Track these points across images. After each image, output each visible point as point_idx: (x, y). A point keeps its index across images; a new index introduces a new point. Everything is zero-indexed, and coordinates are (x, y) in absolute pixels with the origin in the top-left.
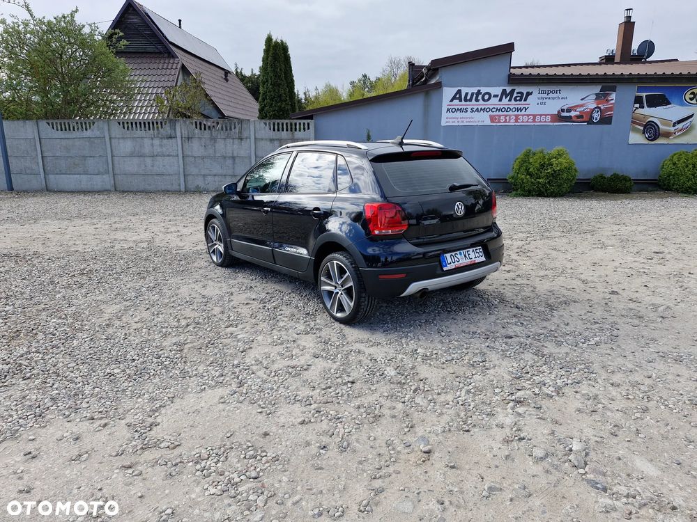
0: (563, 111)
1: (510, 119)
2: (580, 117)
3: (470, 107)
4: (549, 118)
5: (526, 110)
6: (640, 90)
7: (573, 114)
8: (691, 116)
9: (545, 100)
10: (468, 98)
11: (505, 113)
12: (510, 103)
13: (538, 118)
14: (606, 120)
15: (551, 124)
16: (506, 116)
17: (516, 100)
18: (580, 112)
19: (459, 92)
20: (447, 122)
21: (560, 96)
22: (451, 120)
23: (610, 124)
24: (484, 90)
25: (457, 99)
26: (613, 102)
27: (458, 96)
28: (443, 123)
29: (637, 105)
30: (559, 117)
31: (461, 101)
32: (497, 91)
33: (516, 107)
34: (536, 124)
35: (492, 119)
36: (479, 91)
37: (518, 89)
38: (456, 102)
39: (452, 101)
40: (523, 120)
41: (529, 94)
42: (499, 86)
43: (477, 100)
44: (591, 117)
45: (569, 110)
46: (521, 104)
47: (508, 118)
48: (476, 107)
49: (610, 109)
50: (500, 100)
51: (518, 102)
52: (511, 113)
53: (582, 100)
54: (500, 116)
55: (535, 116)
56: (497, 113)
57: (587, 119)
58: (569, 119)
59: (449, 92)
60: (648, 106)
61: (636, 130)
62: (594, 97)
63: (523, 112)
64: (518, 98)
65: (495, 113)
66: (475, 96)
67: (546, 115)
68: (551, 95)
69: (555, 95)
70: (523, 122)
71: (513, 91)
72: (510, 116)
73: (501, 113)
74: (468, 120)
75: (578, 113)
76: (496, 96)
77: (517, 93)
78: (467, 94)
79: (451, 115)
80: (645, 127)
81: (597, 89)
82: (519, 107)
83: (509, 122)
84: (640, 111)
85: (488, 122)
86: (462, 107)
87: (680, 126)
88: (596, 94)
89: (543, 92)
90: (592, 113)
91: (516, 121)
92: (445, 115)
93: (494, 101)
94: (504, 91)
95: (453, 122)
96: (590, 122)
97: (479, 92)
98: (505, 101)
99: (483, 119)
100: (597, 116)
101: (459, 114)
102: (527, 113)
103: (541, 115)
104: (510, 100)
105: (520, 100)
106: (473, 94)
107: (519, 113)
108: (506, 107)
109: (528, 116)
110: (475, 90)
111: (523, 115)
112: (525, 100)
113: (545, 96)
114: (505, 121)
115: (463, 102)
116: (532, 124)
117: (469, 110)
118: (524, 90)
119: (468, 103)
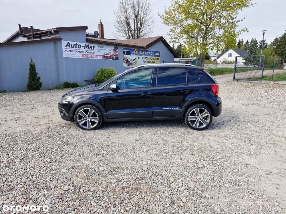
0: (105, 54)
1: (89, 56)
3: (74, 50)
6: (124, 49)
7: (108, 56)
8: (136, 58)
9: (99, 50)
10: (73, 46)
11: (87, 54)
13: (98, 56)
14: (117, 59)
15: (102, 59)
16: (88, 55)
17: (90, 49)
18: (110, 55)
19: (69, 43)
20: (65, 56)
21: (104, 49)
22: (67, 55)
24: (78, 44)
25: (68, 46)
26: (118, 52)
27: (68, 45)
28: (64, 56)
29: (124, 54)
30: (104, 57)
31: (70, 47)
32: (83, 44)
33: (91, 51)
35: (83, 55)
36: (76, 44)
37: (90, 45)
38: (68, 47)
39: (66, 47)
40: (94, 57)
41: (94, 47)
45: (107, 54)
46: (92, 51)
47: (88, 56)
48: (76, 50)
49: (117, 55)
50: (85, 48)
51: (91, 50)
52: (89, 54)
53: (110, 51)
54: (85, 55)
55: (97, 56)
56: (84, 53)
57: (111, 57)
58: (107, 57)
59: (64, 43)
60: (127, 54)
61: (125, 62)
62: (113, 50)
65: (83, 54)
66: (75, 46)
67: (100, 56)
68: (101, 48)
70: (93, 58)
71: (88, 45)
72: (89, 55)
73: (85, 54)
74: (74, 55)
75: (109, 56)
76: (83, 47)
77: (90, 46)
78: (72, 44)
79: (66, 53)
80: (127, 61)
81: (113, 48)
82: (92, 52)
83: (89, 57)
84: (125, 56)
85: (81, 57)
86: (71, 50)
87: (134, 61)
88: (114, 49)
89: (98, 47)
91: (91, 57)
92: (64, 53)
93: (83, 48)
94: (85, 45)
95: (68, 56)
96: (113, 59)
98: (86, 49)
99: (79, 55)
100: (114, 57)
101: (69, 53)
102: (95, 54)
103: (99, 56)
104: (88, 49)
105: (91, 49)
106: (74, 45)
108: (87, 51)
109: (95, 55)
110: (75, 43)
111: (93, 55)
112: (93, 49)
114: (88, 57)
115: (71, 48)
116: (97, 59)
118: (93, 45)
119: (73, 48)
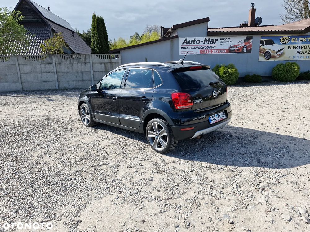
0: (231, 47)
1: (209, 52)
2: (238, 50)
3: (191, 47)
4: (225, 51)
5: (215, 47)
6: (262, 37)
7: (235, 49)
8: (283, 49)
9: (223, 43)
10: (190, 42)
11: (206, 49)
12: (208, 44)
13: (220, 51)
14: (249, 51)
15: (226, 53)
17: (211, 43)
18: (238, 48)
19: (186, 40)
21: (230, 41)
22: (183, 53)
23: (251, 53)
24: (197, 39)
25: (185, 43)
26: (251, 43)
27: (185, 42)
28: (180, 54)
29: (261, 45)
30: (229, 50)
31: (187, 44)
32: (202, 39)
33: (211, 46)
34: (220, 53)
35: (201, 52)
36: (195, 39)
37: (212, 38)
38: (185, 44)
39: (183, 44)
40: (214, 52)
41: (216, 40)
42: (203, 37)
43: (194, 43)
44: (243, 50)
45: (233, 47)
47: (208, 51)
48: (194, 47)
49: (250, 46)
50: (204, 43)
51: (212, 44)
52: (209, 49)
53: (239, 42)
54: (204, 50)
55: (219, 50)
56: (203, 49)
57: (241, 50)
58: (233, 51)
59: (181, 40)
60: (266, 45)
61: (261, 55)
62: (244, 41)
63: (214, 49)
64: (212, 42)
65: (202, 49)
66: (193, 41)
67: (224, 50)
68: (225, 41)
69: (227, 41)
70: (214, 53)
71: (209, 39)
72: (208, 50)
73: (204, 49)
74: (191, 52)
75: (237, 48)
76: (202, 41)
77: (211, 40)
78: (189, 41)
79: (183, 50)
80: (265, 54)
81: (244, 37)
83: (208, 53)
84: (263, 47)
85: (199, 53)
86: (188, 46)
87: (279, 53)
88: (245, 40)
89: (222, 39)
90: (243, 48)
91: (211, 53)
92: (180, 50)
93: (202, 43)
94: (206, 39)
96: (242, 52)
97: (195, 40)
98: (206, 43)
99: (197, 52)
100: (245, 49)
101: (186, 50)
102: (216, 48)
103: (222, 50)
104: (208, 43)
105: (213, 43)
106: (192, 41)
107: (212, 49)
108: (207, 46)
109: (216, 50)
110: (193, 39)
111: (214, 50)
112: (215, 43)
113: (223, 41)
114: (207, 53)
115: (188, 45)
116: (218, 54)
117: (191, 48)
118: (214, 38)
119: (190, 45)
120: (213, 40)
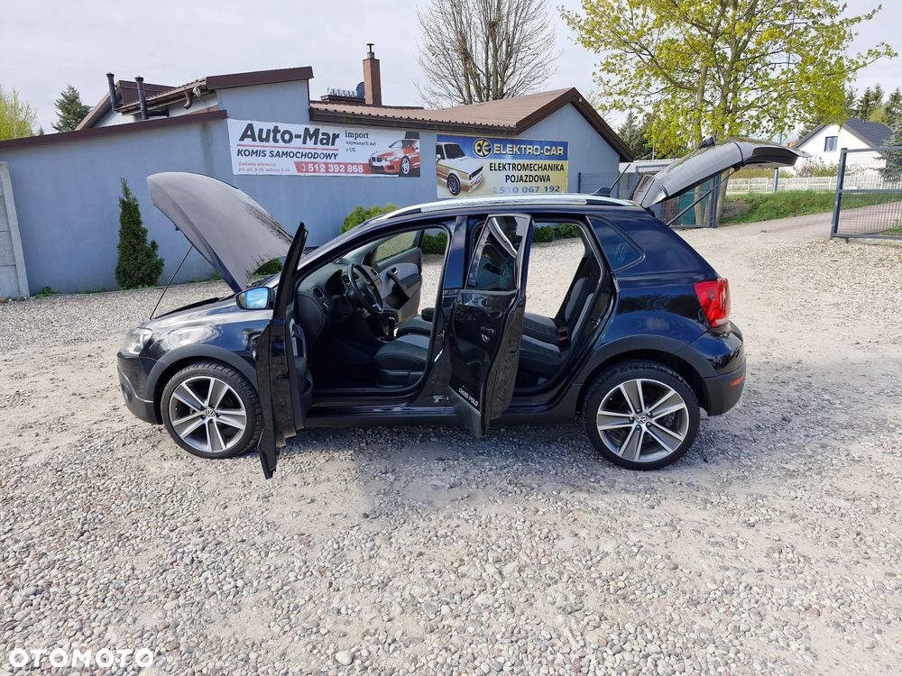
0: (374, 159)
1: (319, 169)
2: (391, 167)
3: (268, 150)
4: (361, 169)
5: (335, 156)
6: (440, 138)
7: (384, 164)
8: (481, 169)
9: (354, 146)
10: (264, 136)
11: (312, 160)
12: (315, 146)
13: (349, 167)
14: (415, 172)
15: (364, 175)
16: (314, 163)
17: (322, 144)
18: (391, 161)
19: (250, 127)
20: (240, 170)
21: (369, 141)
22: (246, 167)
23: (419, 176)
24: (283, 127)
25: (248, 137)
26: (418, 151)
27: (249, 133)
28: (236, 171)
29: (439, 156)
30: (370, 168)
31: (254, 140)
32: (298, 129)
33: (324, 152)
34: (349, 175)
35: (299, 166)
36: (276, 127)
37: (324, 129)
38: (248, 141)
39: (242, 139)
40: (335, 171)
41: (336, 136)
42: (300, 124)
43: (275, 140)
44: (402, 169)
45: (379, 160)
46: (328, 149)
47: (316, 166)
48: (276, 150)
49: (416, 159)
50: (304, 142)
51: (325, 147)
52: (318, 160)
53: (390, 147)
54: (307, 163)
55: (346, 165)
56: (303, 159)
57: (395, 169)
58: (379, 170)
59: (235, 127)
60: (449, 157)
61: (441, 183)
62: (400, 144)
63: (333, 160)
64: (325, 141)
65: (300, 160)
66: (272, 134)
67: (358, 164)
68: (359, 140)
69: (363, 140)
70: (334, 172)
71: (317, 131)
72: (319, 164)
73: (307, 160)
74: (269, 167)
75: (388, 163)
76: (298, 136)
77: (323, 134)
78: (261, 131)
79: (243, 159)
80: (448, 179)
81: (401, 135)
82: (328, 152)
83: (319, 172)
84: (441, 162)
85: (294, 172)
86: (259, 149)
87: (474, 179)
88: (403, 141)
89: (350, 135)
90: (402, 164)
91: (327, 171)
92: (235, 159)
93: (297, 142)
94: (307, 130)
95: (248, 170)
96: (401, 174)
97: (276, 130)
98: (310, 143)
99: (287, 167)
100: (406, 166)
101: (253, 159)
102: (338, 160)
103: (353, 164)
104: (316, 143)
105: (327, 144)
106: (268, 131)
107: (328, 160)
108: (313, 152)
109: (339, 164)
110: (271, 126)
111: (334, 164)
112: (333, 144)
113: (352, 139)
114: (315, 171)
115: (258, 143)
116: (345, 175)
117: (268, 154)
118: (331, 130)
119: (264, 143)
120: (327, 135)
